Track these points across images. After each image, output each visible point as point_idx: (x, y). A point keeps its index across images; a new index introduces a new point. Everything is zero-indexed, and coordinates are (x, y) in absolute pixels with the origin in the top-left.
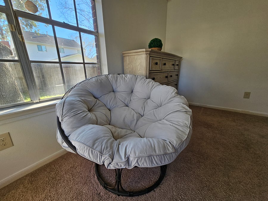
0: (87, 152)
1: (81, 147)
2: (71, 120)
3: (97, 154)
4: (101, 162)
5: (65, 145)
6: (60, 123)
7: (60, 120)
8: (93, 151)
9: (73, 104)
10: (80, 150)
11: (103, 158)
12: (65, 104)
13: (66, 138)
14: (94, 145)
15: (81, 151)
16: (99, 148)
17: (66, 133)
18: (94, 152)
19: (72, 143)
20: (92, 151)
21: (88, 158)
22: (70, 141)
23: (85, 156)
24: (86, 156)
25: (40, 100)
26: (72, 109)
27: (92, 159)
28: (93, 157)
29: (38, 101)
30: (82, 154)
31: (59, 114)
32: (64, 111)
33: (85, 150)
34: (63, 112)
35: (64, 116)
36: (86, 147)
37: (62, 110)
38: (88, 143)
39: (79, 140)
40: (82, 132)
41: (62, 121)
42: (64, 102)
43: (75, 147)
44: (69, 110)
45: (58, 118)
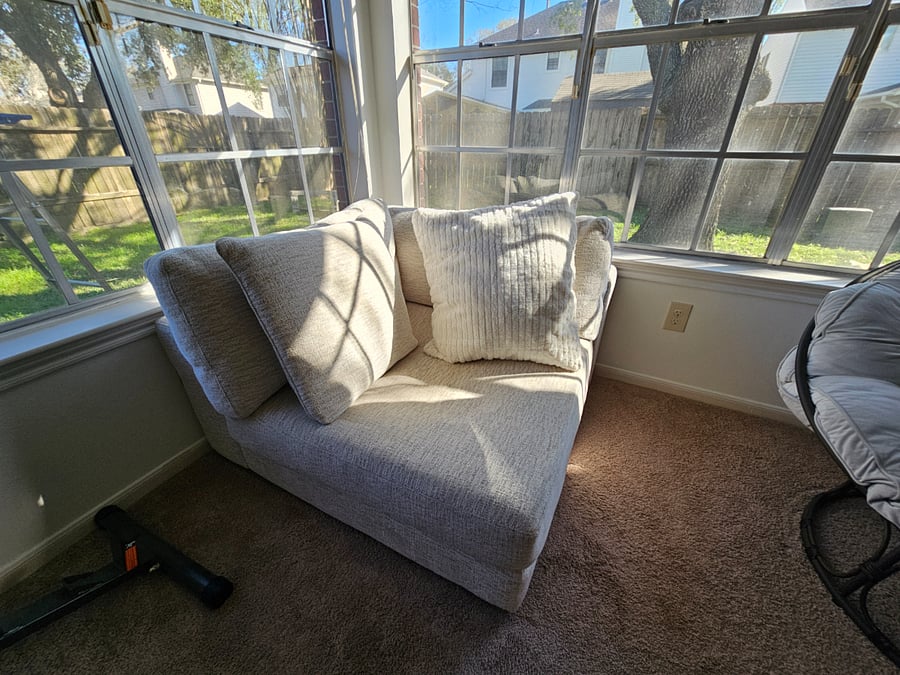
0: (841, 432)
1: (832, 414)
2: (849, 345)
3: (867, 456)
4: (864, 478)
5: (792, 388)
6: (811, 339)
7: (815, 333)
8: (860, 443)
9: (885, 309)
10: (826, 419)
11: (875, 474)
12: (858, 300)
13: (803, 377)
14: (874, 431)
15: (827, 422)
16: (884, 449)
17: (811, 368)
18: (862, 447)
19: (812, 396)
20: (856, 441)
21: (835, 447)
22: (809, 387)
23: (828, 438)
24: (832, 440)
25: (785, 263)
26: (872, 321)
27: (843, 456)
28: (850, 454)
29: (779, 262)
30: (825, 430)
31: (822, 318)
32: (841, 317)
33: (838, 427)
34: (838, 318)
35: (834, 327)
36: (846, 422)
37: (838, 313)
38: (863, 420)
39: (837, 399)
40: (859, 389)
41: (820, 335)
42: (861, 293)
43: (814, 406)
44: (858, 321)
45: (812, 326)
